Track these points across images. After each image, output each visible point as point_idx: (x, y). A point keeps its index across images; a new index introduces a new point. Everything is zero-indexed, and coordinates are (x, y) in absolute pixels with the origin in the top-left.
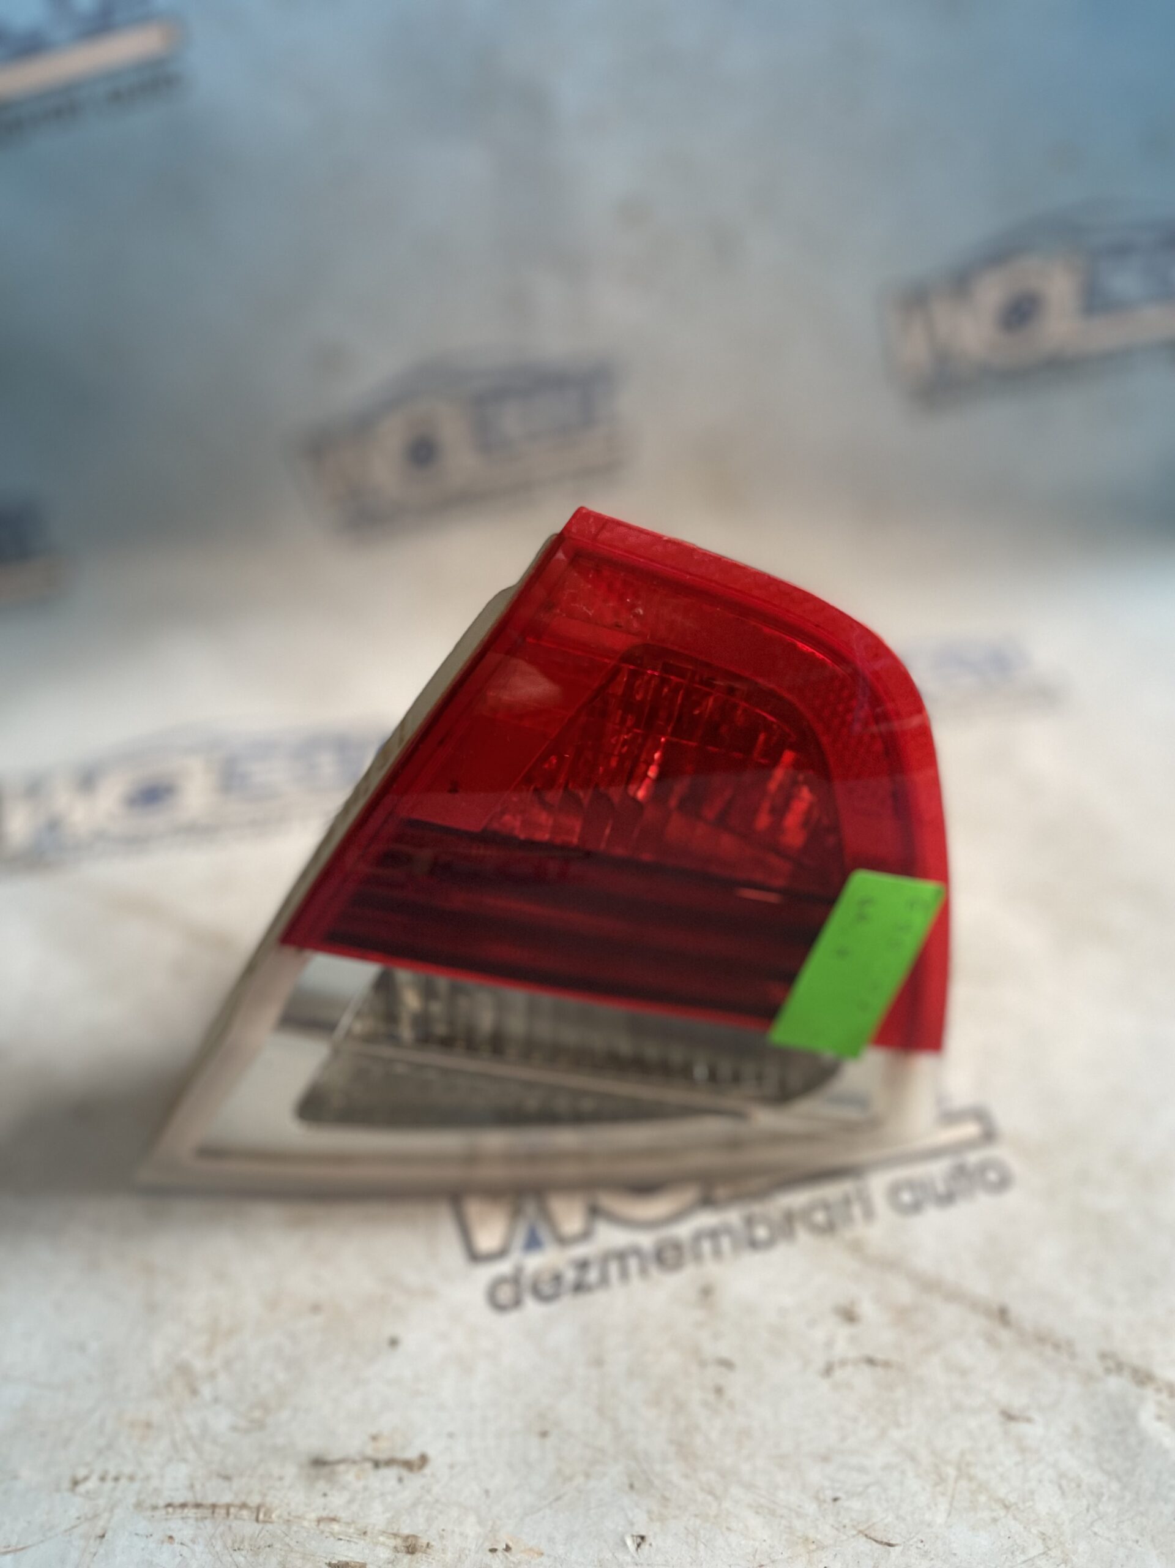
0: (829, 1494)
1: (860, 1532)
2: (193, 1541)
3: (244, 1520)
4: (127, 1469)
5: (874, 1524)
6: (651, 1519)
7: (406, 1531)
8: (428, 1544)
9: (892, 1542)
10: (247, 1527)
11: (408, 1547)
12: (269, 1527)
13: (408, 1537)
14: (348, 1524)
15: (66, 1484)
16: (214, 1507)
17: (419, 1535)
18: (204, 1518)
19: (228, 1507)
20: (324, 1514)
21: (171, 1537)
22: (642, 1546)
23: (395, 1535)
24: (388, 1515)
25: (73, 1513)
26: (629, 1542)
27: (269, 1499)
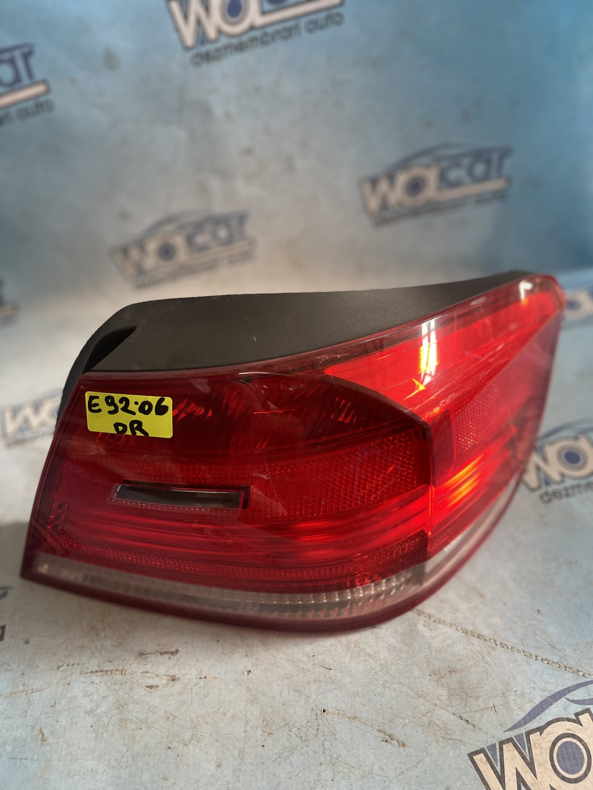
0: (312, 654)
1: (321, 666)
2: (100, 683)
3: (117, 674)
4: (76, 662)
5: (326, 663)
6: (253, 665)
7: (172, 674)
8: (179, 678)
9: (331, 668)
10: (118, 677)
11: (172, 679)
12: (126, 676)
13: (172, 676)
14: (152, 673)
15: (55, 668)
16: (107, 671)
17: (176, 675)
18: (103, 675)
19: (112, 671)
20: (144, 670)
21: (93, 682)
22: (249, 674)
23: (168, 676)
24: (165, 669)
25: (58, 677)
26: (245, 673)
27: (125, 667)
